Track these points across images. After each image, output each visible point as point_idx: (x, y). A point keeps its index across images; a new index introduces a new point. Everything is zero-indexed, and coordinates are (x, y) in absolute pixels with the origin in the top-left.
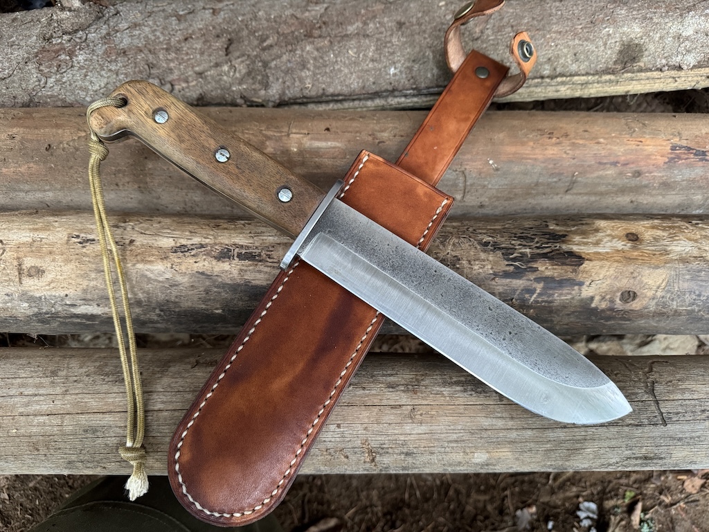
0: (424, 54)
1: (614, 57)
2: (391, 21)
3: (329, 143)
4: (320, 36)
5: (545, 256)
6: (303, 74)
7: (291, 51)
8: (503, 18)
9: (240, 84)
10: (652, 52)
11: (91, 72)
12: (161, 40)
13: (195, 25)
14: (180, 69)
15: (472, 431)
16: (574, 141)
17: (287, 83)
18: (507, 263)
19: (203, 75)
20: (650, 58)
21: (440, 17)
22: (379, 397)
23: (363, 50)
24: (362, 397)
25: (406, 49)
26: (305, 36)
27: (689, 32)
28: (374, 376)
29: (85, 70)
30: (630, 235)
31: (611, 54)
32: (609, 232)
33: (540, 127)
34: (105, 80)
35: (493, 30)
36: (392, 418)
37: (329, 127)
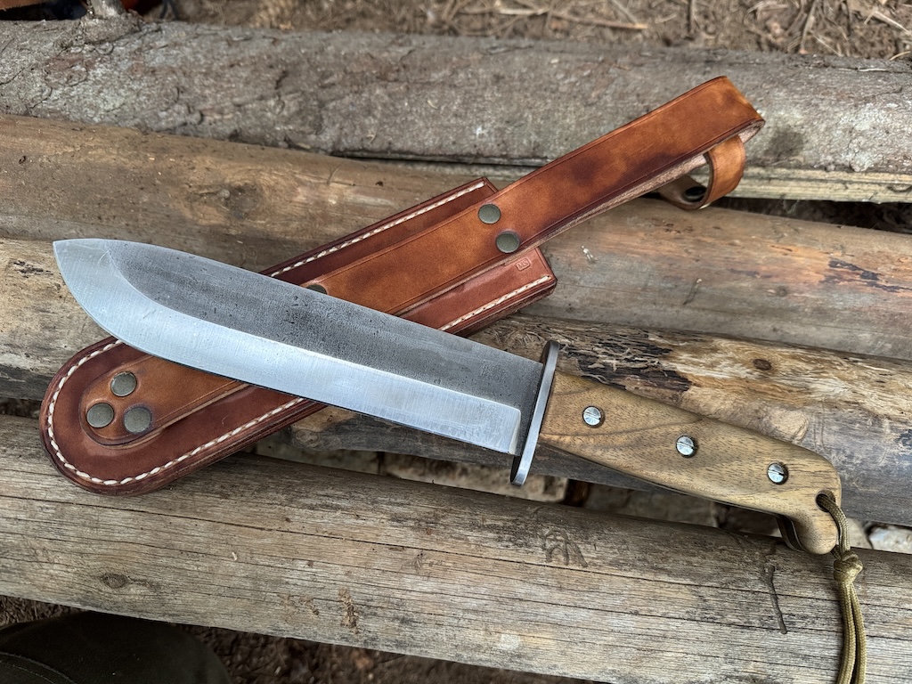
0: (521, 116)
1: (765, 146)
2: (487, 73)
3: (379, 200)
4: (396, 80)
5: (636, 371)
6: (367, 122)
7: (356, 92)
8: (628, 85)
9: (286, 123)
10: (816, 145)
11: (108, 88)
12: (202, 63)
13: (247, 53)
14: (215, 98)
15: (501, 600)
16: (699, 238)
17: (346, 130)
18: (583, 374)
19: (242, 108)
20: (811, 152)
21: (549, 75)
22: (376, 532)
23: (446, 102)
24: (351, 528)
25: (501, 107)
26: (377, 78)
27: (864, 125)
28: (376, 502)
29: (100, 86)
30: (759, 362)
31: (761, 141)
32: (731, 354)
33: (657, 216)
34: (122, 100)
35: (613, 95)
36: (389, 564)
37: (382, 180)
